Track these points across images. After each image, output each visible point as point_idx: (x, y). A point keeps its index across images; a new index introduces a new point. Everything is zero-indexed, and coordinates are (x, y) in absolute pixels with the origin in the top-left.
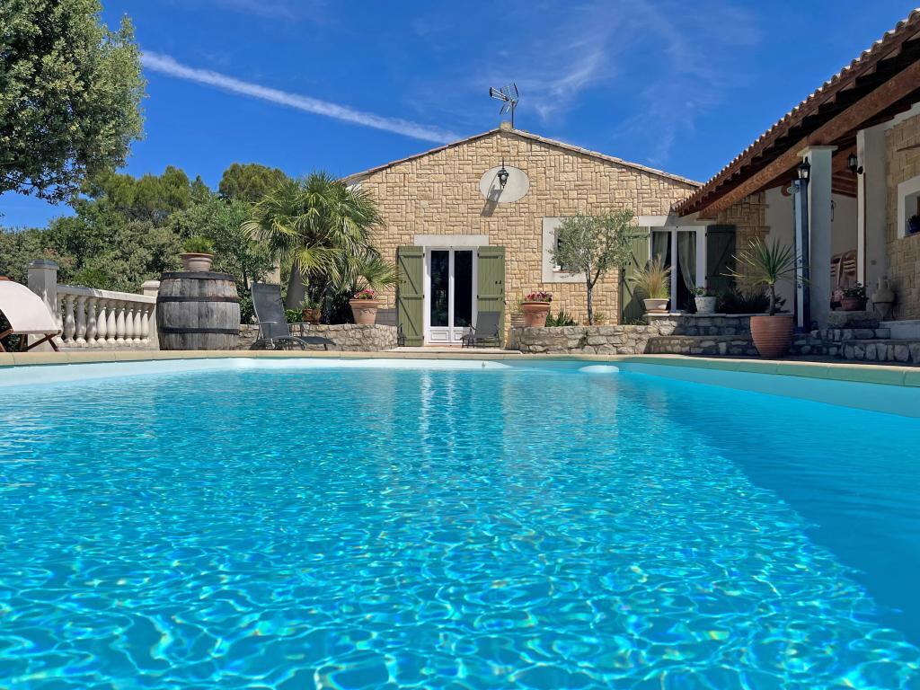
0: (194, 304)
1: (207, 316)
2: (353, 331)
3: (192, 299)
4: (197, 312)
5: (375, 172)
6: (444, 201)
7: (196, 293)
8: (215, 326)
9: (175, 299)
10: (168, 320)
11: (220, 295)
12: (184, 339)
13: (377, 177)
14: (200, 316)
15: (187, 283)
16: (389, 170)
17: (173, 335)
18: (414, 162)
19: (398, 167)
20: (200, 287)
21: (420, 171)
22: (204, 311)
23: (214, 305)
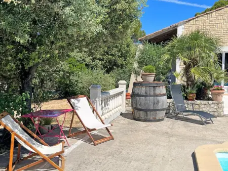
0: (152, 98)
1: (157, 103)
2: (213, 105)
3: (150, 96)
4: (153, 101)
5: (191, 20)
6: (222, 31)
7: (152, 93)
8: (160, 108)
9: (143, 96)
10: (140, 105)
11: (162, 93)
12: (147, 114)
13: (191, 22)
14: (154, 104)
15: (148, 89)
16: (197, 19)
17: (142, 112)
18: (209, 15)
19: (201, 17)
20: (154, 90)
21: (211, 19)
22: (156, 101)
23: (159, 98)
